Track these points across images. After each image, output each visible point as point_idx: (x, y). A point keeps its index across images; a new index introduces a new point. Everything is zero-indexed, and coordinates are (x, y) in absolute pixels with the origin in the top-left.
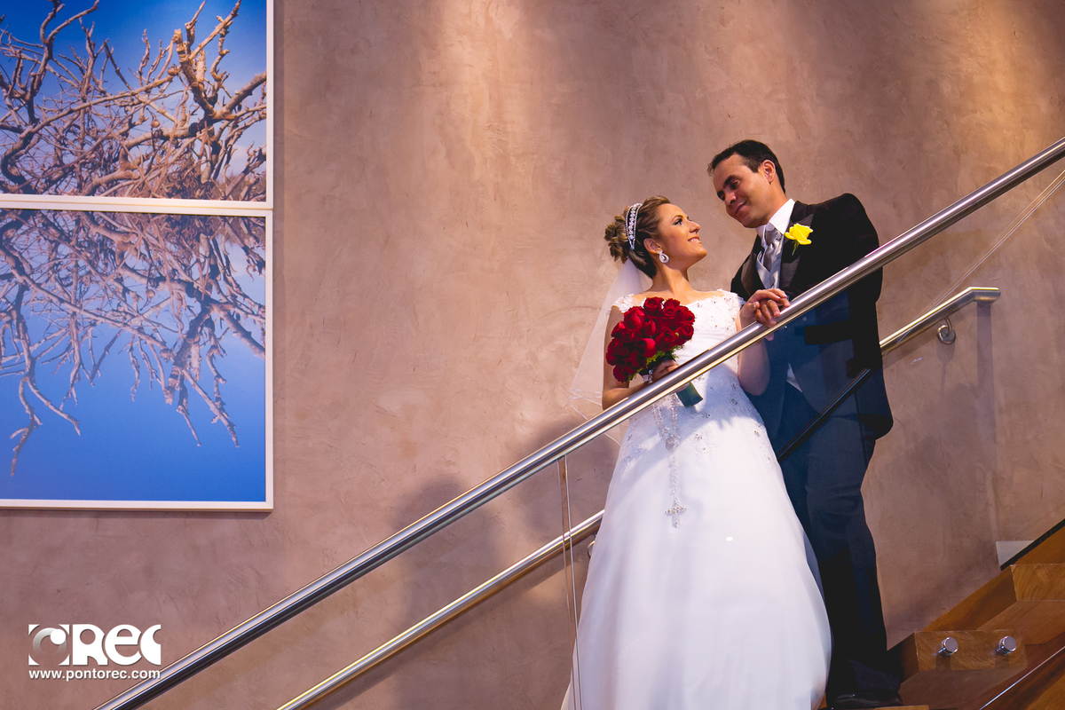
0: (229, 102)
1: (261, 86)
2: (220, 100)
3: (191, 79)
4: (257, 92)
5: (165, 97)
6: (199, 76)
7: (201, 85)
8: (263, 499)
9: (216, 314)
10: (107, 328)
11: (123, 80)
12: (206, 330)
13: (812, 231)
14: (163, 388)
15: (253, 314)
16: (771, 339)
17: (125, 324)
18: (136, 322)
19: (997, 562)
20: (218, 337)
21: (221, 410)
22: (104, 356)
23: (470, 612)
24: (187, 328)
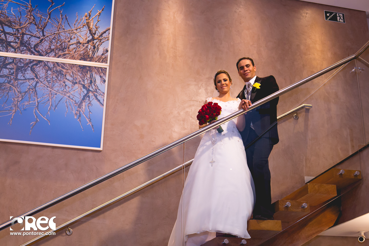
0: (99, 34)
1: (108, 31)
2: (97, 34)
3: (89, 27)
4: (107, 32)
5: (81, 32)
6: (91, 27)
7: (92, 29)
8: (100, 147)
9: (91, 94)
10: (60, 96)
11: (70, 26)
12: (87, 98)
13: (260, 85)
14: (74, 114)
15: (101, 95)
16: (246, 114)
17: (65, 95)
18: (68, 95)
19: (305, 182)
20: (91, 100)
21: (90, 121)
22: (58, 103)
23: (155, 184)
24: (82, 97)
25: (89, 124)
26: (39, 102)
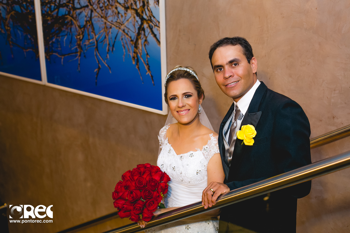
25: (148, 73)
26: (97, 40)
